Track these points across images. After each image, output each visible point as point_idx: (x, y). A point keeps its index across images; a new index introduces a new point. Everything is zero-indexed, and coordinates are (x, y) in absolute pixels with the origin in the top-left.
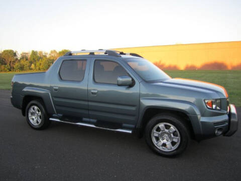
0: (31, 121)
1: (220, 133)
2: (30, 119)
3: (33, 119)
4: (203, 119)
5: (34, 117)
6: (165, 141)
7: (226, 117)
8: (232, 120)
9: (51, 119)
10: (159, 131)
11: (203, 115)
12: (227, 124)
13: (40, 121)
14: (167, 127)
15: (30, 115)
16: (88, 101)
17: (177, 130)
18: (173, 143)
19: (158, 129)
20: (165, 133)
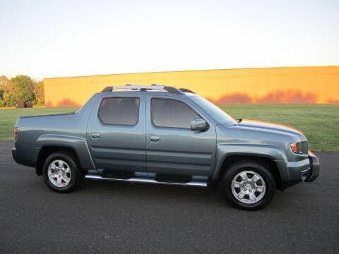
0: (53, 181)
1: (305, 178)
2: (50, 178)
3: (56, 179)
4: (290, 165)
5: (57, 176)
6: (247, 192)
7: (307, 162)
8: (314, 164)
9: (87, 176)
10: (240, 181)
11: (289, 160)
12: (310, 168)
13: (68, 180)
14: (250, 176)
15: (50, 173)
16: (146, 150)
17: (262, 179)
18: (257, 194)
19: (239, 179)
20: (248, 182)
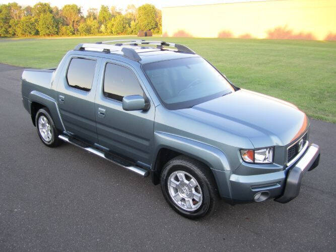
0: (42, 134)
1: (263, 198)
2: (40, 131)
4: (234, 178)
5: (44, 130)
6: (184, 196)
8: (289, 180)
9: (60, 137)
10: (178, 181)
13: (50, 136)
14: (188, 178)
15: (40, 127)
16: (96, 122)
17: (199, 185)
18: (195, 202)
20: (185, 185)
